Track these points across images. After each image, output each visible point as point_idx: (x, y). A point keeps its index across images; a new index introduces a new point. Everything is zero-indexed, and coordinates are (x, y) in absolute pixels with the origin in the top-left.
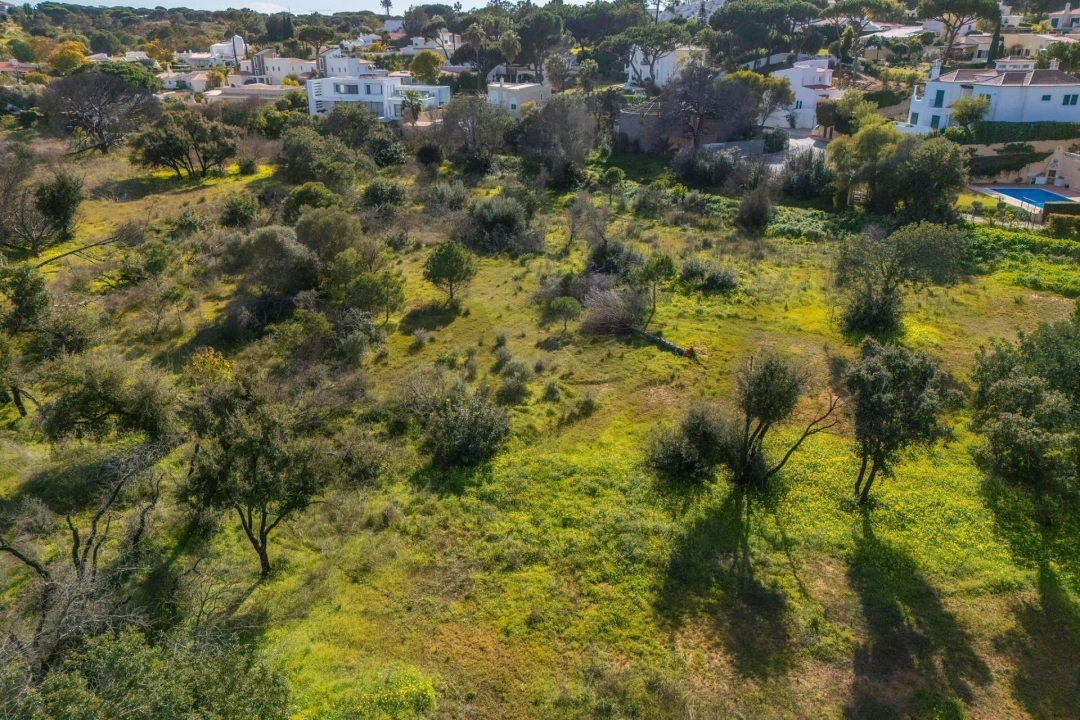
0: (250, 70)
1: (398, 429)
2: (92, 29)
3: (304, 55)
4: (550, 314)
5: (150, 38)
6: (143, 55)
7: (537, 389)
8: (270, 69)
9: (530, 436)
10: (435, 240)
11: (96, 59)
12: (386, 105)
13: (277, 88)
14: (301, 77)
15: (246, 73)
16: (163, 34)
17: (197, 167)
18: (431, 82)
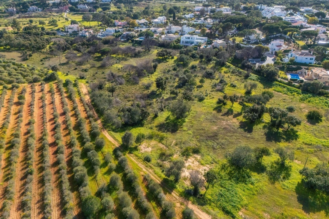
1: (196, 97)
4: (213, 88)
7: (209, 95)
8: (172, 29)
9: (207, 99)
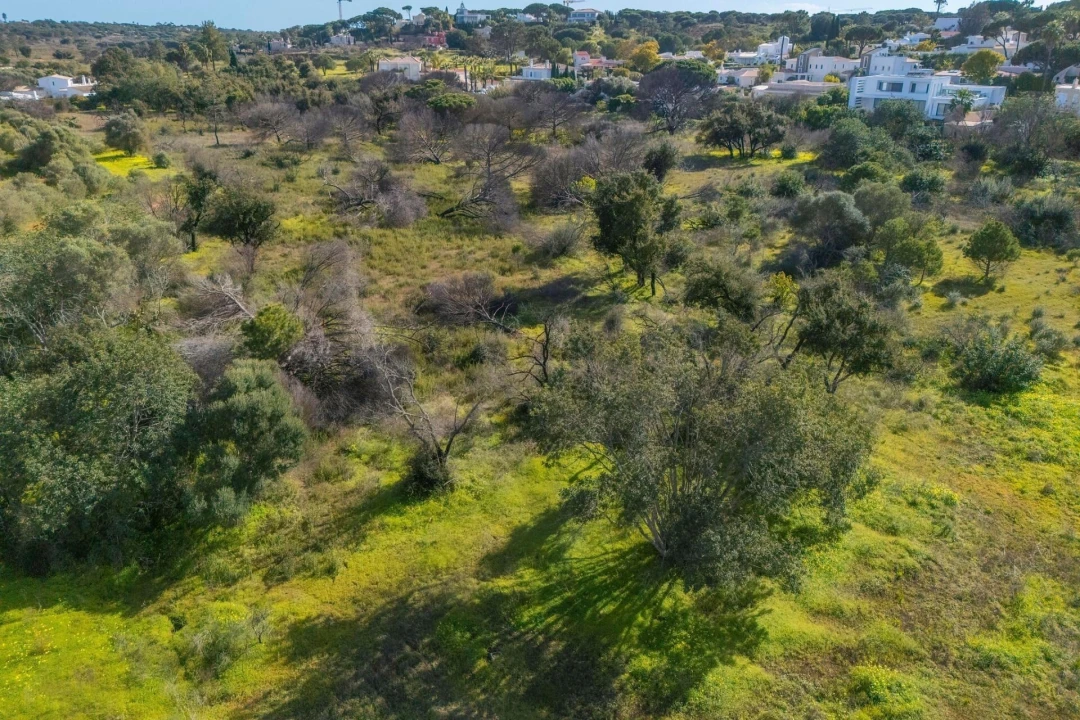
0: (794, 68)
1: (930, 355)
2: (658, 32)
3: (847, 54)
5: (706, 40)
6: (699, 54)
8: (813, 67)
9: (1059, 387)
10: (972, 228)
11: (663, 57)
12: (928, 104)
13: (820, 84)
14: (842, 75)
15: (790, 71)
16: (717, 35)
17: (747, 149)
18: (985, 83)
